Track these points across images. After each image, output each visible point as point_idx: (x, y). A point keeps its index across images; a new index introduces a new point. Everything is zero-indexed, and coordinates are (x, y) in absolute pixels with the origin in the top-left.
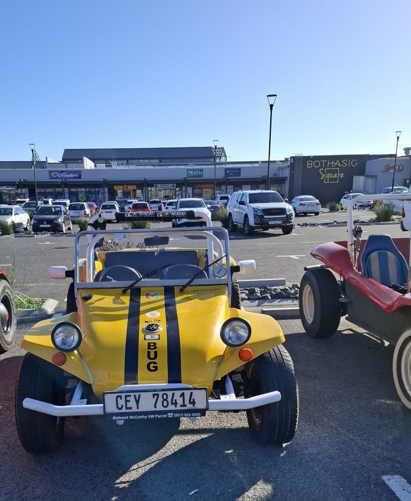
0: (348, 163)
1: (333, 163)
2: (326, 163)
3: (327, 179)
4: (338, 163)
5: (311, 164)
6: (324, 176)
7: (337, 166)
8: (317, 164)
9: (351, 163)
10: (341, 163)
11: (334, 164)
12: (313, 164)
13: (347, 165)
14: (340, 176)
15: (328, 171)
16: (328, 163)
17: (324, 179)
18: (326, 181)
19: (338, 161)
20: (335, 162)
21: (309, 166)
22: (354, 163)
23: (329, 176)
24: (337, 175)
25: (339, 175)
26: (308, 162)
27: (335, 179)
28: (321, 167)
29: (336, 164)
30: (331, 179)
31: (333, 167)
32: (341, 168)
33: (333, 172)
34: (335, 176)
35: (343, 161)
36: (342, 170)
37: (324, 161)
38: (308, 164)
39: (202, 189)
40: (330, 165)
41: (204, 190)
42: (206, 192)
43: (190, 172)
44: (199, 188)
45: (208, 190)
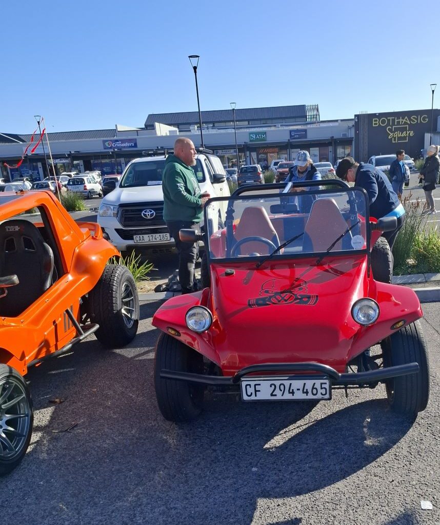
0: (417, 119)
1: (401, 120)
2: (393, 120)
3: (395, 138)
4: (406, 120)
5: (377, 122)
6: (392, 134)
7: (406, 123)
8: (383, 122)
9: (420, 119)
10: (410, 120)
11: (402, 122)
12: (379, 122)
13: (416, 121)
15: (396, 130)
16: (396, 121)
17: (392, 138)
18: (395, 140)
19: (406, 117)
20: (403, 118)
21: (375, 124)
22: (424, 119)
23: (398, 134)
24: (406, 133)
25: (408, 133)
26: (373, 119)
27: (404, 138)
28: (388, 124)
29: (404, 120)
30: (400, 138)
31: (402, 125)
32: (410, 125)
33: (402, 130)
34: (404, 134)
35: (411, 118)
36: (412, 127)
37: (391, 118)
38: (374, 122)
39: (266, 154)
40: (398, 122)
41: (269, 154)
42: (271, 156)
43: (252, 135)
44: (263, 153)
45: (273, 154)
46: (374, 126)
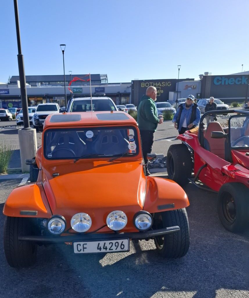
0: (165, 84)
1: (156, 84)
4: (159, 84)
5: (144, 85)
7: (159, 86)
8: (147, 85)
9: (167, 84)
10: (161, 84)
11: (157, 85)
13: (165, 85)
14: (161, 92)
16: (154, 84)
19: (159, 83)
20: (158, 83)
22: (169, 84)
24: (159, 91)
25: (160, 91)
29: (158, 84)
31: (157, 87)
35: (162, 83)
36: (162, 88)
37: (151, 83)
46: (142, 87)
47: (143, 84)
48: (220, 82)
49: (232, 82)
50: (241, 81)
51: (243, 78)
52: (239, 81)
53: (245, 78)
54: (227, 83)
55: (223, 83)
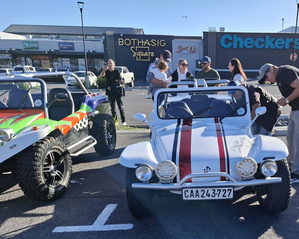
0: (156, 43)
1: (143, 42)
2: (136, 42)
4: (147, 42)
5: (122, 42)
6: (135, 53)
7: (147, 45)
8: (128, 42)
9: (159, 43)
10: (151, 43)
11: (144, 43)
12: (124, 42)
13: (156, 44)
14: (151, 54)
15: (139, 50)
16: (139, 42)
17: (136, 57)
18: (138, 58)
19: (147, 40)
20: (144, 41)
21: (121, 43)
22: (162, 43)
23: (141, 54)
24: (148, 54)
25: (149, 53)
26: (119, 39)
27: (146, 58)
28: (132, 45)
29: (146, 43)
30: (142, 57)
31: (143, 46)
32: (151, 47)
33: (144, 50)
34: (146, 54)
35: (152, 41)
36: (152, 49)
37: (134, 40)
38: (119, 42)
39: (40, 60)
40: (141, 44)
41: (42, 61)
42: (45, 63)
43: (25, 44)
44: (37, 59)
45: (46, 61)
46: (119, 44)
47: (120, 40)
48: (230, 44)
49: (249, 45)
50: (264, 43)
51: (268, 37)
52: (260, 43)
53: (270, 39)
54: (241, 46)
55: (235, 46)
